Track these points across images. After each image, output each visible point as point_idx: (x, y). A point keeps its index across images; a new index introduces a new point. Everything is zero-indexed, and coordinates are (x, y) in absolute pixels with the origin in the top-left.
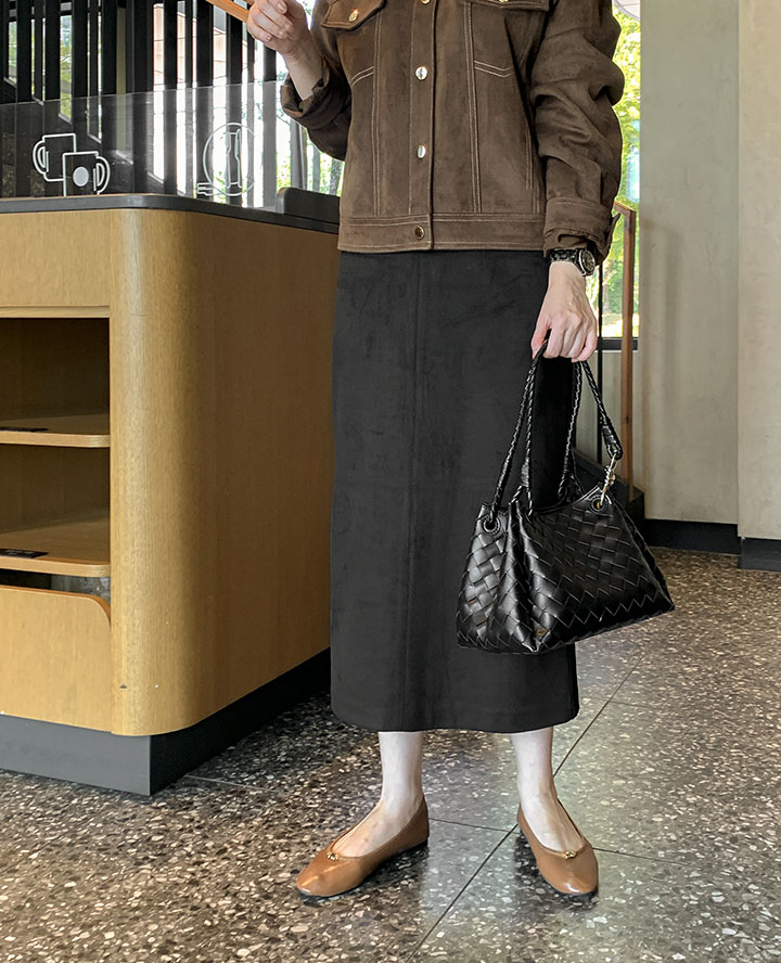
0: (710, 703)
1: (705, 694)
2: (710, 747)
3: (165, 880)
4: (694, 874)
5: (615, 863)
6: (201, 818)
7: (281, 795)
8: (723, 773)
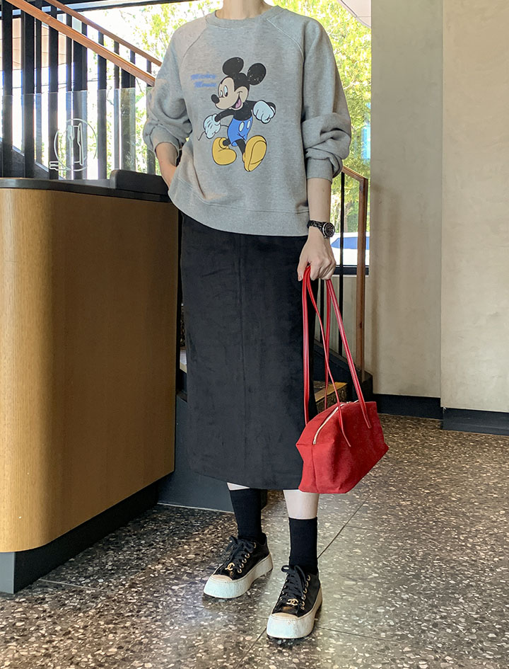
0: (418, 528)
1: (415, 521)
2: (419, 559)
3: (27, 653)
4: (407, 649)
5: (350, 641)
6: (51, 610)
7: (109, 593)
8: (428, 578)
